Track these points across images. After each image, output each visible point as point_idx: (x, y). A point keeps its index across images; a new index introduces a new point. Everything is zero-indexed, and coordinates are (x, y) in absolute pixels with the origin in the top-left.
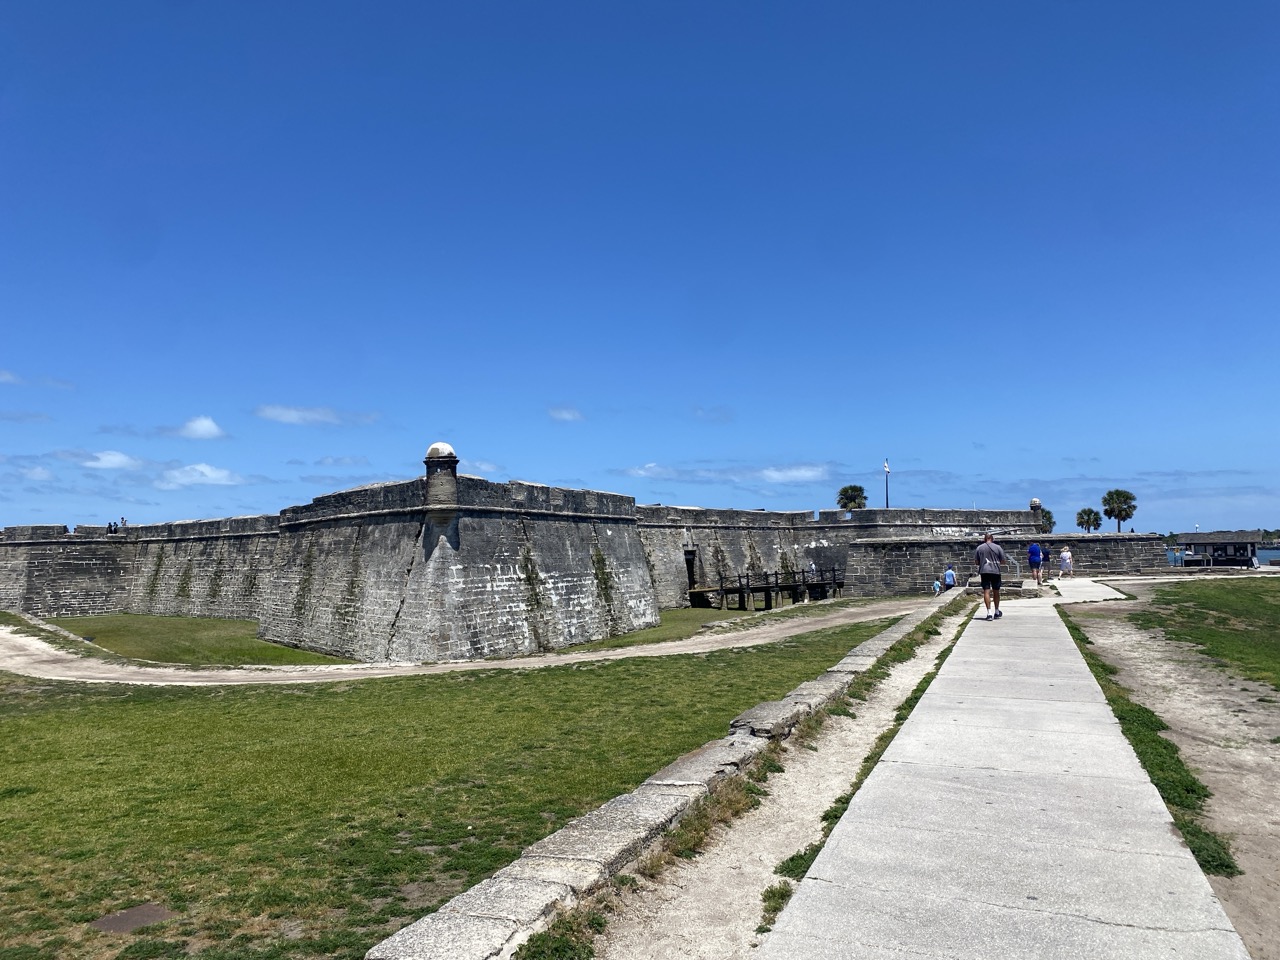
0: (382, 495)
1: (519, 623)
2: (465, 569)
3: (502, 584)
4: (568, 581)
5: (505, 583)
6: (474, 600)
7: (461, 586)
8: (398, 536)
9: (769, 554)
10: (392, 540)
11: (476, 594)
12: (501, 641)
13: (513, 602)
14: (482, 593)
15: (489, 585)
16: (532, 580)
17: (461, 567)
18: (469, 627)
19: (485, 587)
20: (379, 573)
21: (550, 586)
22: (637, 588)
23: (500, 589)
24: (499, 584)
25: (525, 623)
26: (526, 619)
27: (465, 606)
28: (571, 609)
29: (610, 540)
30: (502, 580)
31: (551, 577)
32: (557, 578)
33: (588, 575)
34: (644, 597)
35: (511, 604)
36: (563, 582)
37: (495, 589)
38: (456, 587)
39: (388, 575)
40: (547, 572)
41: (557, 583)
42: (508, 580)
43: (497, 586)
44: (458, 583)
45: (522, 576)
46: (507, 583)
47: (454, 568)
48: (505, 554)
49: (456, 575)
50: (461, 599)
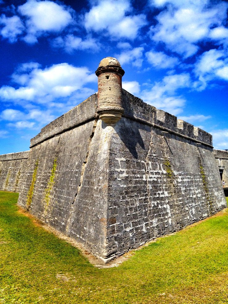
1: (165, 206)
3: (153, 176)
4: (188, 178)
5: (155, 176)
6: (134, 187)
7: (125, 175)
8: (79, 139)
10: (75, 143)
11: (136, 182)
12: (154, 221)
13: (160, 190)
15: (144, 176)
16: (170, 175)
17: (124, 159)
19: (142, 177)
21: (180, 180)
23: (152, 180)
24: (151, 176)
25: (168, 206)
27: (127, 192)
28: (191, 196)
30: (152, 173)
31: (180, 175)
35: (159, 192)
36: (186, 178)
38: (121, 175)
39: (72, 167)
40: (178, 171)
41: (183, 178)
42: (156, 173)
44: (122, 172)
45: (165, 172)
46: (156, 176)
47: (119, 159)
48: (154, 155)
49: (120, 165)
50: (125, 186)
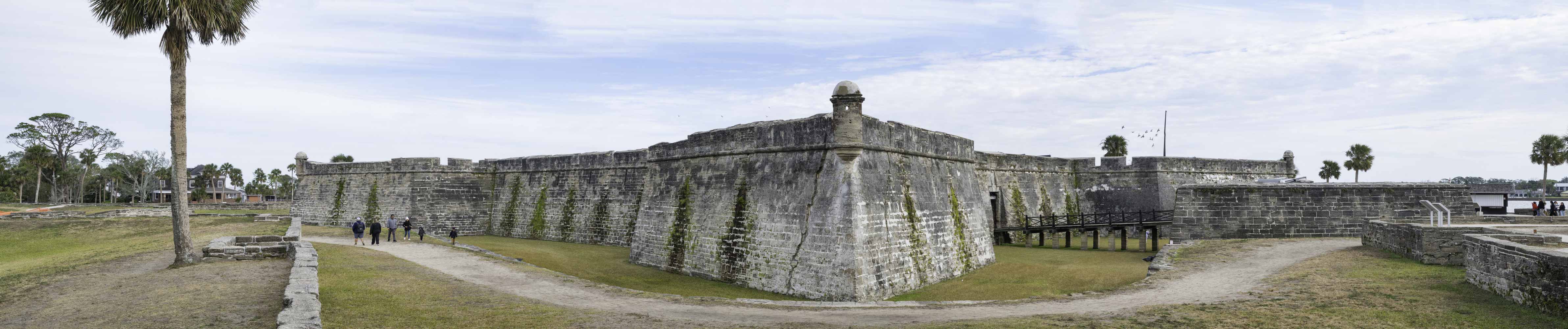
0: (772, 132)
1: (907, 258)
2: (867, 205)
4: (936, 220)
5: (895, 220)
6: (876, 236)
8: (794, 172)
9: (1057, 197)
10: (786, 176)
11: (877, 230)
13: (901, 238)
14: (880, 230)
15: (884, 222)
16: (912, 218)
18: (873, 261)
19: (881, 223)
20: (772, 207)
21: (924, 223)
22: (979, 227)
23: (892, 225)
24: (891, 220)
25: (910, 258)
26: (911, 255)
27: (870, 242)
28: (939, 246)
29: (960, 181)
30: (892, 217)
31: (924, 215)
32: (928, 216)
33: (947, 214)
34: (984, 235)
35: (900, 241)
36: (932, 220)
37: (888, 225)
39: (785, 208)
40: (922, 210)
41: (929, 221)
43: (890, 223)
44: (864, 219)
47: (860, 204)
48: (893, 192)
49: (861, 211)
50: (867, 235)
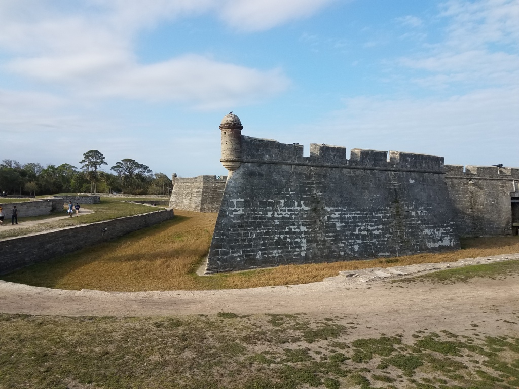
1: (298, 240)
2: (246, 201)
3: (284, 213)
4: (358, 214)
5: (287, 212)
6: (252, 223)
7: (240, 212)
11: (255, 218)
12: (276, 251)
13: (294, 225)
14: (260, 218)
16: (316, 211)
17: (243, 200)
18: (243, 240)
19: (266, 214)
21: (336, 216)
23: (281, 216)
25: (304, 241)
26: (304, 238)
27: (242, 226)
29: (412, 186)
31: (338, 210)
32: (344, 211)
33: (381, 210)
34: (443, 227)
35: (291, 227)
36: (350, 214)
37: (276, 215)
38: (234, 213)
40: (333, 206)
41: (345, 214)
42: (289, 210)
43: (278, 214)
44: (236, 211)
45: (307, 208)
46: (289, 213)
47: (235, 201)
48: (291, 193)
49: (235, 205)
50: (238, 222)
